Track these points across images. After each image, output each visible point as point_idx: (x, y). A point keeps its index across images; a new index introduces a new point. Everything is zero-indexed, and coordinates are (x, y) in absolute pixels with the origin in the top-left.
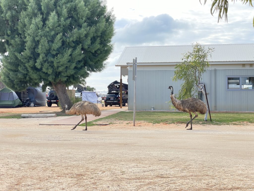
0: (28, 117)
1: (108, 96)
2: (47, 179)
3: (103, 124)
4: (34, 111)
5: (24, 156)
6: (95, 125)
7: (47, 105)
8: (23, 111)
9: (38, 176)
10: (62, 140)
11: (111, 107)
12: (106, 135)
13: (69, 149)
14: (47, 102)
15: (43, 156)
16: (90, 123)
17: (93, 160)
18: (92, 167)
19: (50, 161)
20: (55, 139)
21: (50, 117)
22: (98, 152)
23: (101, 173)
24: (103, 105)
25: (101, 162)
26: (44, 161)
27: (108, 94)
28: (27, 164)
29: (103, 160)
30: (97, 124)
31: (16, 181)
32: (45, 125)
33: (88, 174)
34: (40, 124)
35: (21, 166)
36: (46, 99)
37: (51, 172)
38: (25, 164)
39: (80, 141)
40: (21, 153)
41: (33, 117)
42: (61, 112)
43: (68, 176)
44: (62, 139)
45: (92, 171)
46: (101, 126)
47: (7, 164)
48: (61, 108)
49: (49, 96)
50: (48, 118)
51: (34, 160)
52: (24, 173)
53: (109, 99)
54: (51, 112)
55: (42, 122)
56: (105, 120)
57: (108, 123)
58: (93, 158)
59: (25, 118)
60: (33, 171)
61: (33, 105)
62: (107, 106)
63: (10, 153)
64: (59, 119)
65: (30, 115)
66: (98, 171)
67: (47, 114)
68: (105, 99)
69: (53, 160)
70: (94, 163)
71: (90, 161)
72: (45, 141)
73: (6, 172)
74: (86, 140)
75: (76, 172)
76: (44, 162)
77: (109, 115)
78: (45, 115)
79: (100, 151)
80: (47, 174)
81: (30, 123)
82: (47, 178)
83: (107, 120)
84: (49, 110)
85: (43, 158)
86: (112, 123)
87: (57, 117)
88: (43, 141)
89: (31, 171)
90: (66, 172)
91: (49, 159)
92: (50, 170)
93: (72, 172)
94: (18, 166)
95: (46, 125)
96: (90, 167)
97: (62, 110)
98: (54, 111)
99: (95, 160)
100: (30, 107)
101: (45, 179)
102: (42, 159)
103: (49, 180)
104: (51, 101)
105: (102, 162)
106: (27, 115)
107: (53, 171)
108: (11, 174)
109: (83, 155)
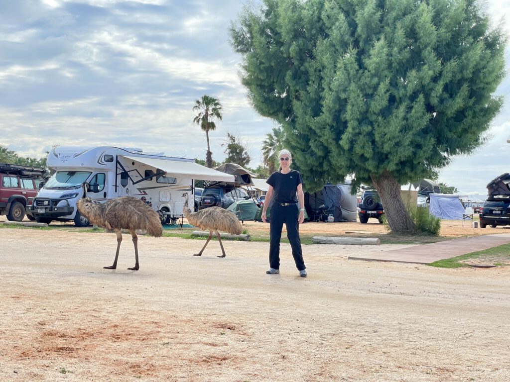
0: (324, 243)
1: (486, 206)
2: (377, 371)
3: (481, 265)
4: (334, 230)
5: (326, 320)
6: (462, 266)
7: (358, 220)
8: (314, 231)
9: (357, 361)
10: (397, 294)
11: (494, 230)
12: (489, 290)
13: (413, 313)
14: (360, 213)
15: (363, 322)
16: (453, 261)
17: (468, 340)
18: (467, 355)
19: (377, 333)
20: (383, 289)
21: (367, 244)
22: (478, 324)
23: (490, 370)
24: (476, 224)
25: (486, 346)
26: (366, 332)
27: (488, 200)
28: (334, 334)
29: (491, 343)
30: (468, 265)
31: (319, 368)
32: (359, 261)
33: (461, 370)
34: (350, 258)
35: (323, 337)
36: (358, 208)
37: (382, 357)
38: (330, 334)
39: (434, 298)
40: (320, 313)
41: (335, 244)
42: (389, 234)
43: (419, 369)
44: (396, 291)
45: (470, 364)
46: (477, 269)
47: (297, 331)
48: (387, 227)
49: (362, 203)
50: (363, 246)
51: (347, 329)
52: (331, 353)
53: (490, 212)
54: (368, 234)
55: (353, 253)
56: (486, 256)
57: (492, 264)
58: (467, 335)
59: (320, 243)
60: (348, 350)
61: (333, 220)
62: (485, 227)
63: (301, 311)
64: (387, 250)
65: (329, 238)
66: (483, 366)
67: (361, 239)
68: (481, 211)
69: (385, 332)
70: (471, 348)
71: (463, 343)
72: (362, 292)
73: (298, 348)
74: (446, 296)
75: (435, 362)
76: (366, 334)
77: (492, 246)
78: (357, 240)
79: (481, 322)
80: (375, 359)
81: (330, 255)
82: (378, 368)
83: (488, 257)
84: (364, 229)
85: (363, 325)
86: (500, 265)
87: (381, 245)
88: (358, 291)
89: (344, 350)
90: (415, 360)
91: (375, 329)
92: (381, 353)
93: (426, 362)
94: (319, 338)
95: (362, 261)
96: (464, 354)
97: (390, 231)
98: (373, 232)
99: (473, 341)
100: (327, 222)
101: (373, 370)
102: (362, 329)
103: (381, 374)
104: (366, 212)
105: (489, 348)
106: (324, 238)
107: (386, 355)
108: (307, 353)
109: (445, 329)
